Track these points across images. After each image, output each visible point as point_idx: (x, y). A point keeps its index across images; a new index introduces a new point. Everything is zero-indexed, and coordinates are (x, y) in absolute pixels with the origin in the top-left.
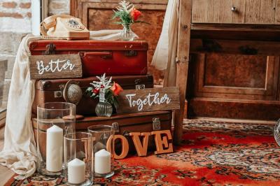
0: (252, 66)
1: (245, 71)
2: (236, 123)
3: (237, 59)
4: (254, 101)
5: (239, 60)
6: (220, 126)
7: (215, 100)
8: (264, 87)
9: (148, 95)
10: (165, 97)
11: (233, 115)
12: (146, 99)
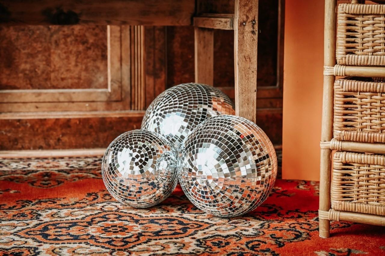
0: (81, 48)
1: (68, 58)
2: (54, 158)
3: (51, 36)
4: (89, 115)
5: (55, 37)
6: (21, 166)
7: (16, 117)
8: (106, 86)
11: (52, 142)
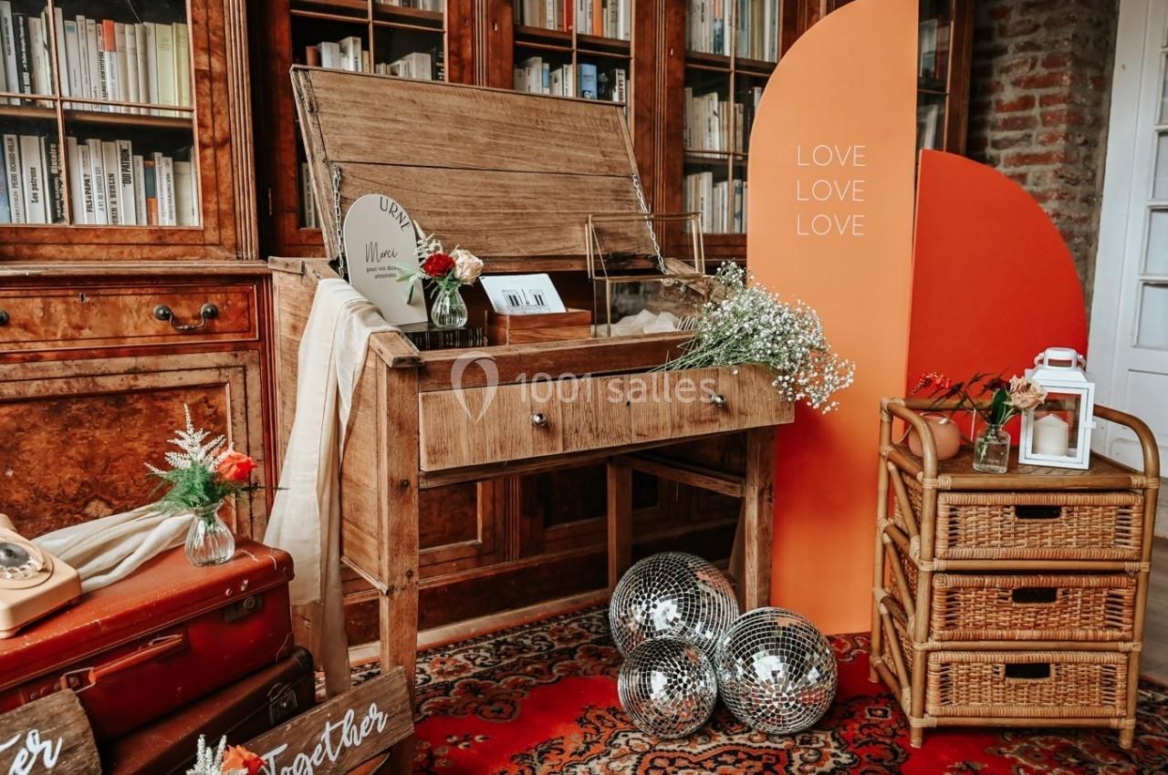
4: (458, 577)
8: (475, 536)
9: (322, 730)
10: (374, 713)
12: (319, 747)
